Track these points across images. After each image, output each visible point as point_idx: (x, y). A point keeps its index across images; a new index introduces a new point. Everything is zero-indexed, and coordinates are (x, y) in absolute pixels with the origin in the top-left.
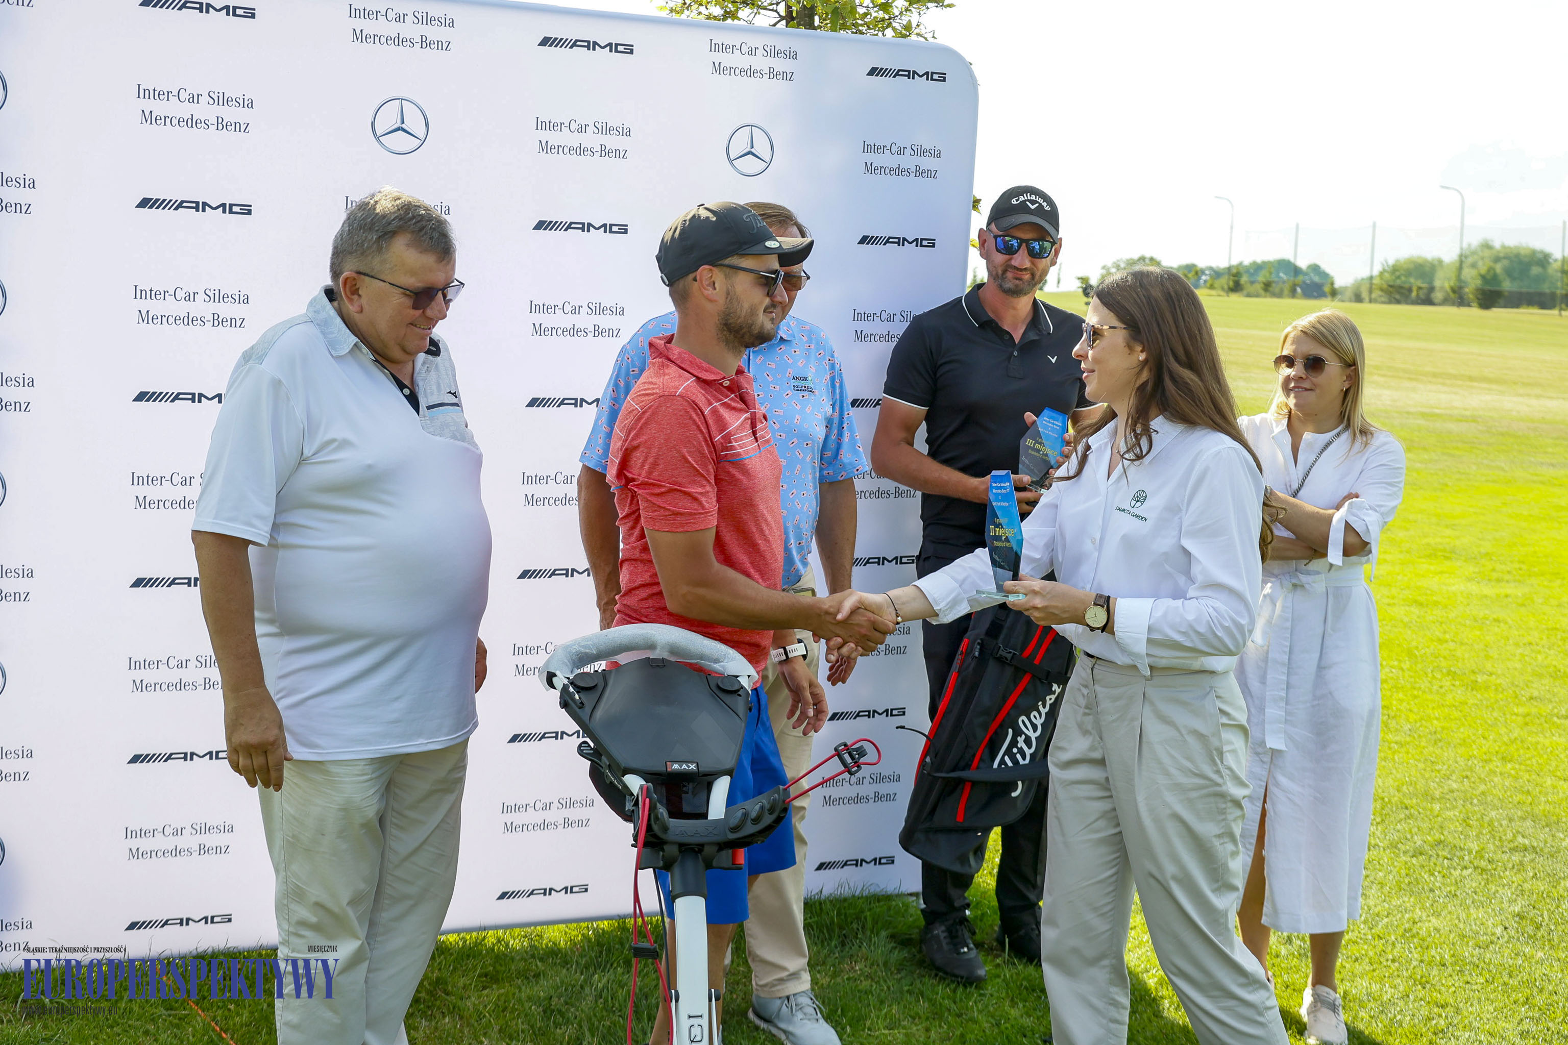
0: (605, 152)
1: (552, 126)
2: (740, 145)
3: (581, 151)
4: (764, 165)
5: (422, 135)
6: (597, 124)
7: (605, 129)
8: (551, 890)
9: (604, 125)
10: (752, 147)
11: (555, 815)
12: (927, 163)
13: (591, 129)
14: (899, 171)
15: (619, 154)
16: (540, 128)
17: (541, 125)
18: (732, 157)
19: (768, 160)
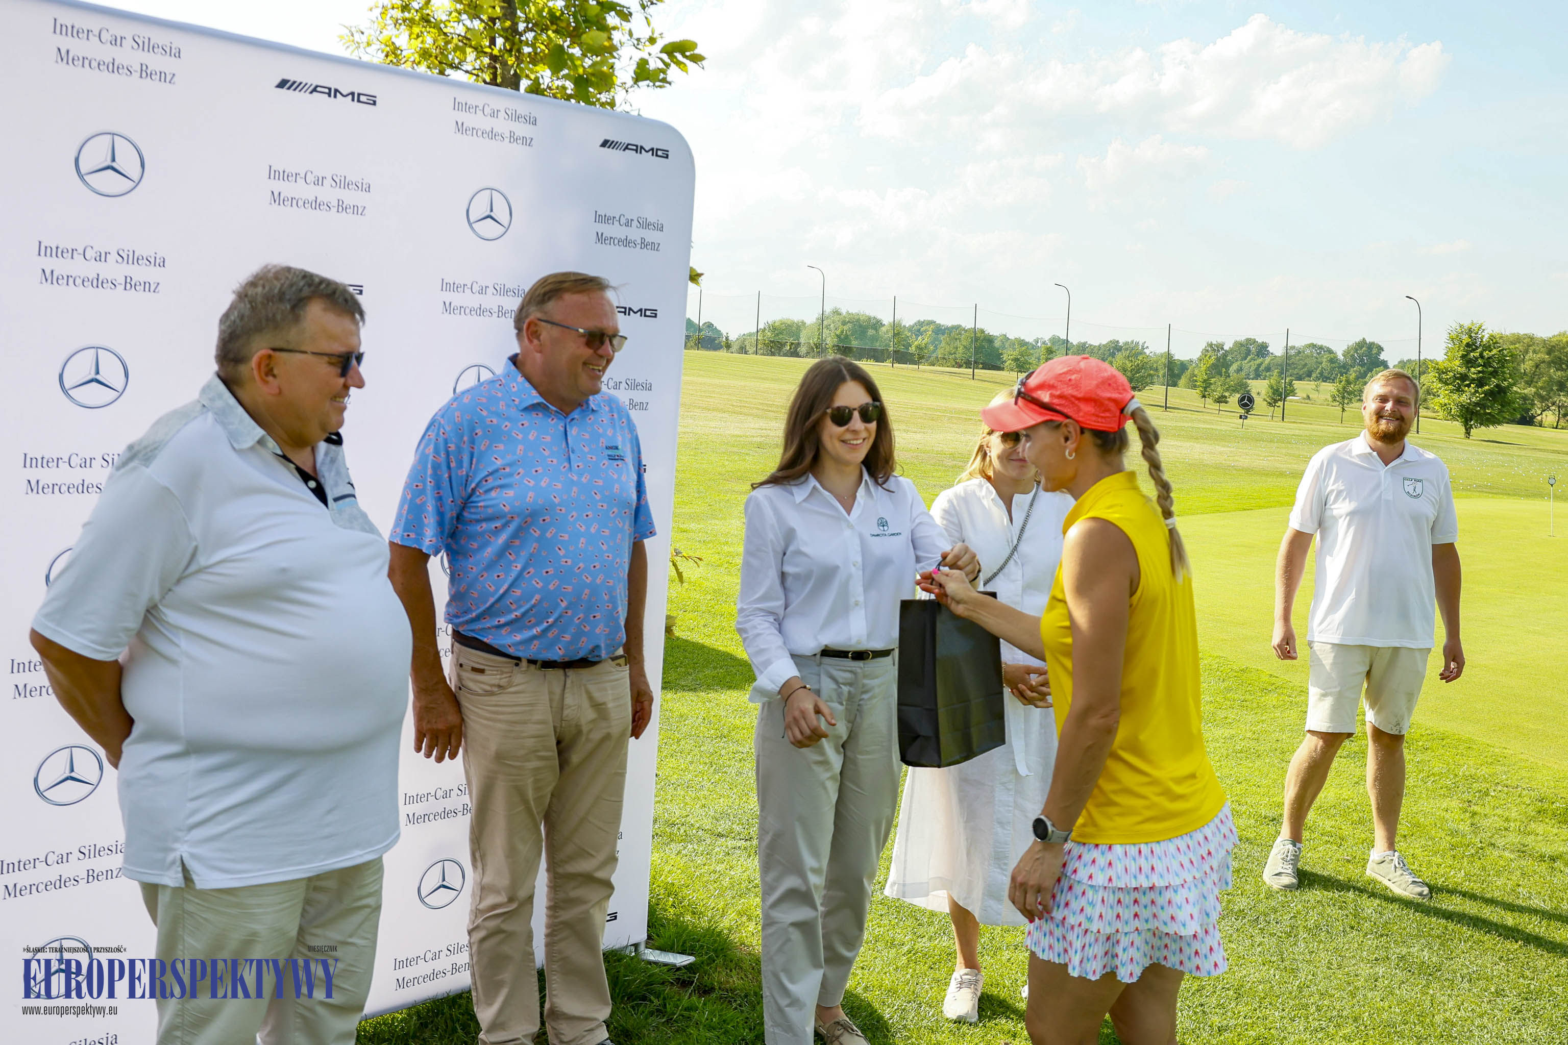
0: (341, 207)
1: (284, 176)
2: (480, 208)
3: (316, 204)
4: (503, 230)
5: (136, 177)
6: (334, 177)
7: (345, 183)
9: (342, 179)
10: (492, 210)
12: (651, 236)
13: (328, 182)
14: (626, 242)
15: (357, 210)
16: (272, 177)
17: (274, 174)
18: (472, 220)
19: (506, 225)
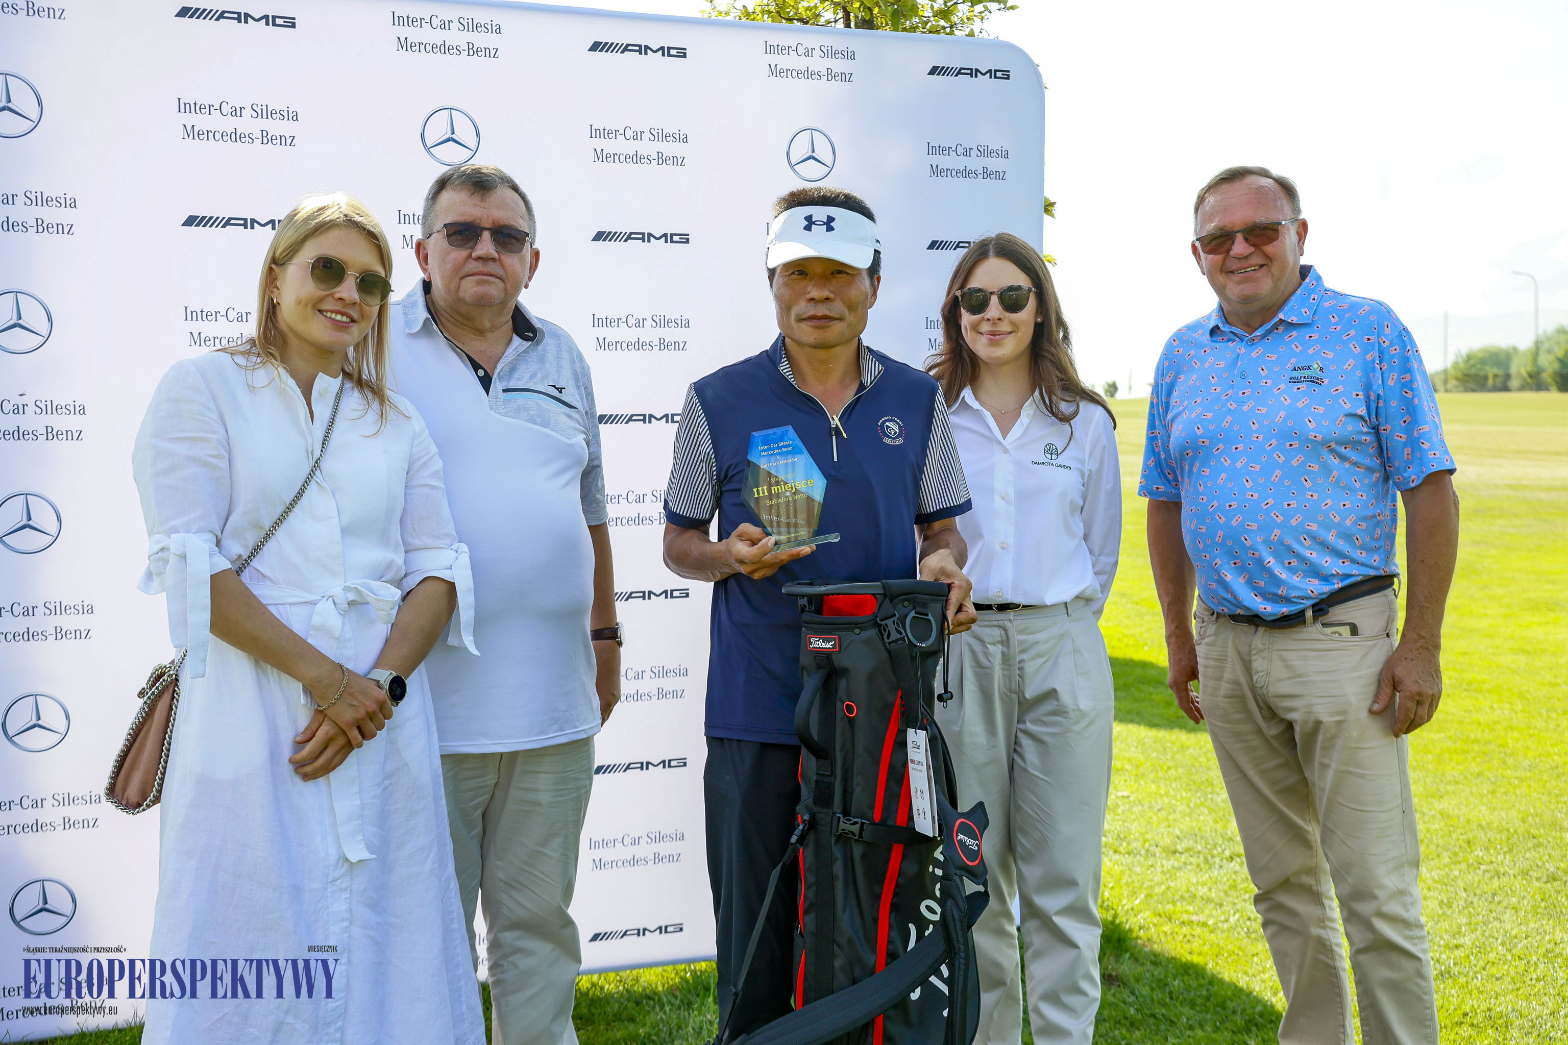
0: (662, 159)
1: (606, 134)
2: (800, 149)
3: (637, 158)
4: (827, 170)
5: (472, 146)
6: (652, 131)
7: (662, 136)
8: (644, 930)
9: (660, 131)
10: (813, 151)
11: (645, 850)
12: (994, 164)
13: (646, 136)
14: (966, 173)
15: (678, 161)
16: (594, 135)
17: (596, 133)
18: (793, 162)
19: (830, 165)
